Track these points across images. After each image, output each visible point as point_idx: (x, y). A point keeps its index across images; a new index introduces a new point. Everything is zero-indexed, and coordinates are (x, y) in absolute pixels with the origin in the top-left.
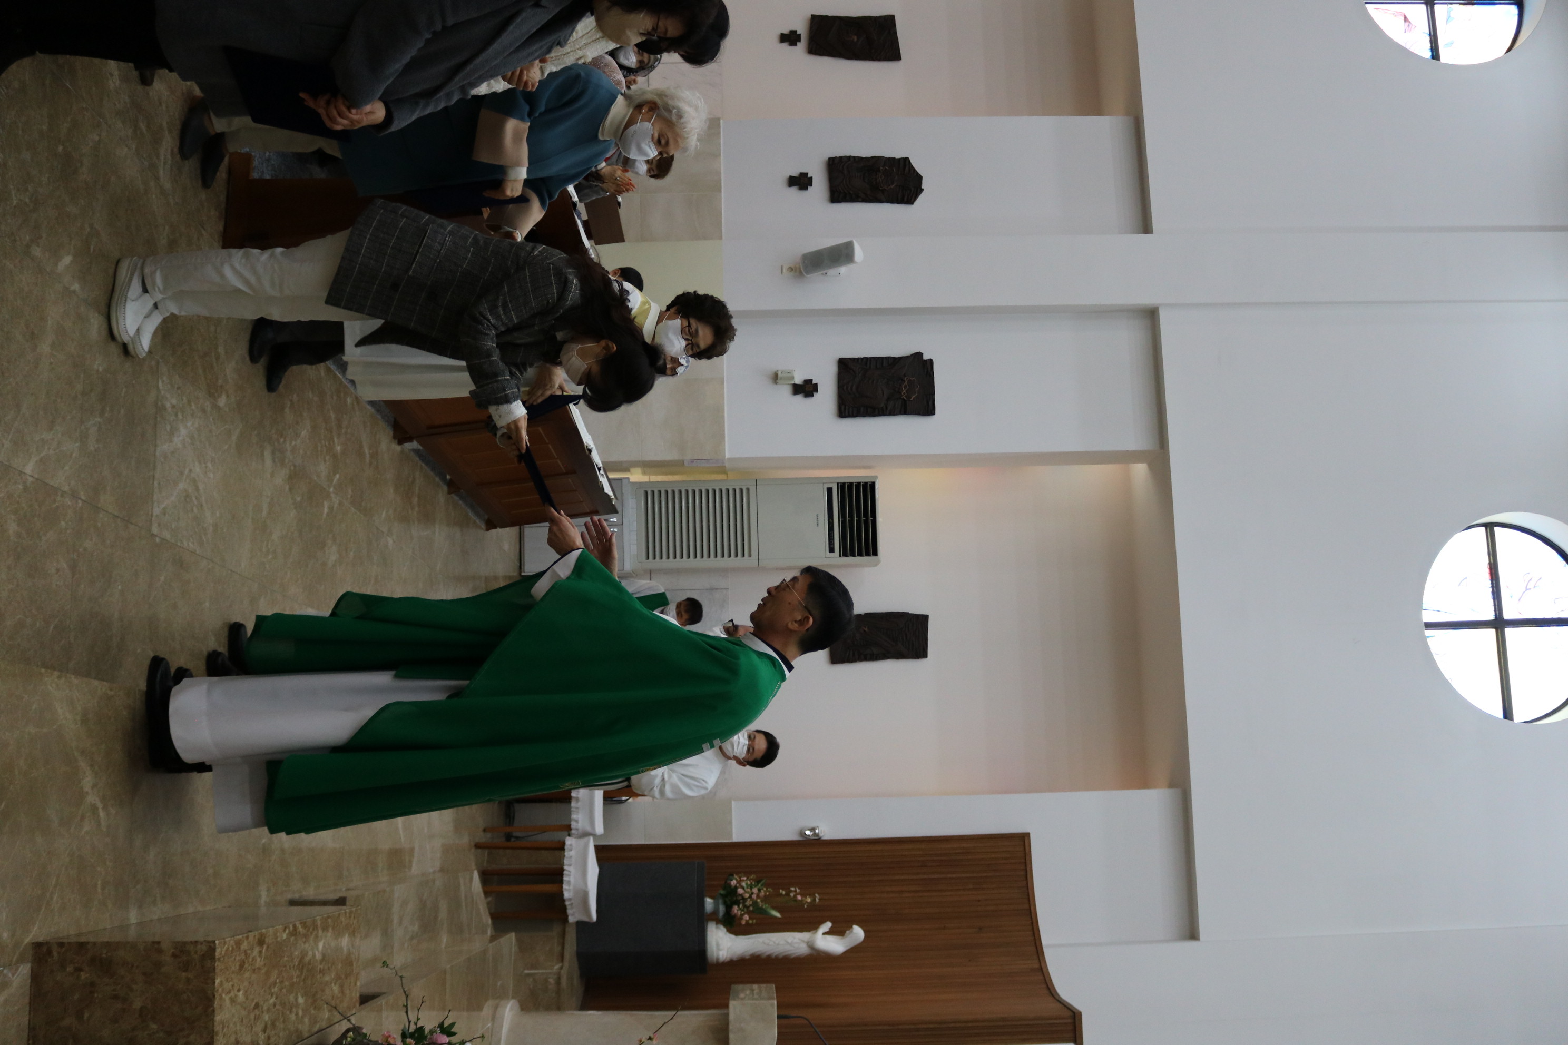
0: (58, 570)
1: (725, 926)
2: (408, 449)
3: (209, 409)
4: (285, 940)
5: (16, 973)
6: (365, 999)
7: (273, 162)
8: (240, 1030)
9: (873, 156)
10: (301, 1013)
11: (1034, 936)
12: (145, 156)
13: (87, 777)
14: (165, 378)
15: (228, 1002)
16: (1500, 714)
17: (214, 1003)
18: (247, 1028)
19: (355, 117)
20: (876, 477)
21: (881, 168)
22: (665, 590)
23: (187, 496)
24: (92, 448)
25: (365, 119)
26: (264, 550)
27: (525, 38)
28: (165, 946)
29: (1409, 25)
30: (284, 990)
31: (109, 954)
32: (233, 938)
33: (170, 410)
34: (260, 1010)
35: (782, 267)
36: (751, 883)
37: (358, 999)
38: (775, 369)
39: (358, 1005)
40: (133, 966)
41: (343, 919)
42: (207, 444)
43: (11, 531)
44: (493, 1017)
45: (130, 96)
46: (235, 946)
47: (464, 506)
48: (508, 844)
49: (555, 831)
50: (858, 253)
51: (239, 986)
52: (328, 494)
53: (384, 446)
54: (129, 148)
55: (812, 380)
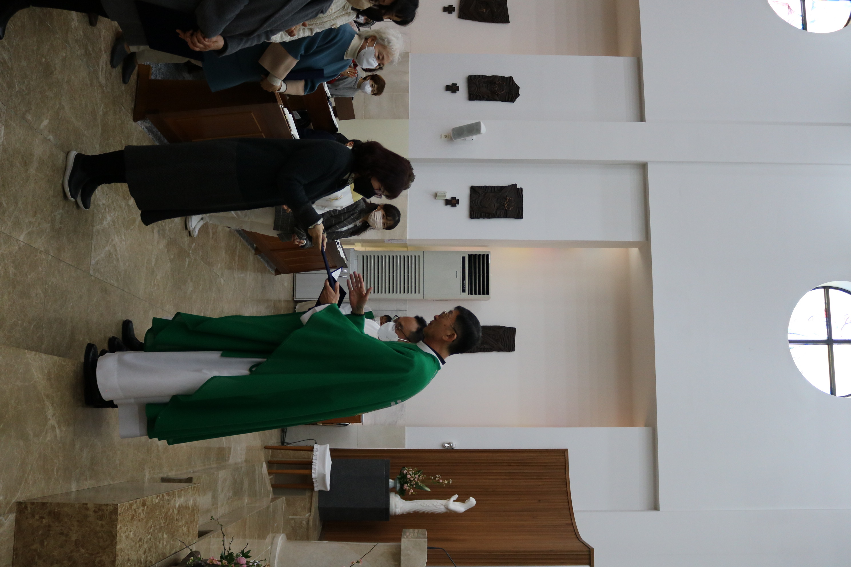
0: (37, 294)
1: (400, 495)
2: (234, 230)
3: (123, 206)
4: (156, 503)
5: (7, 519)
6: (201, 534)
7: (162, 71)
8: (131, 553)
9: (493, 75)
10: (165, 543)
11: (569, 506)
12: (91, 65)
13: (50, 410)
15: (124, 538)
16: (828, 392)
17: (116, 539)
18: (135, 552)
19: (207, 43)
20: (489, 252)
21: (497, 82)
23: (110, 254)
24: (58, 227)
25: (212, 45)
26: (152, 284)
28: (90, 506)
29: (790, 11)
30: (156, 531)
31: (59, 510)
32: (128, 502)
33: (102, 206)
34: (142, 542)
35: (441, 135)
36: (415, 472)
37: (197, 534)
38: (436, 191)
39: (197, 538)
40: (72, 517)
41: (190, 491)
42: (122, 226)
43: (11, 272)
44: (272, 543)
45: (83, 32)
46: (129, 507)
47: (263, 262)
48: (283, 447)
49: (309, 440)
50: (483, 129)
51: (131, 529)
52: (189, 254)
53: (220, 228)
54: (82, 61)
55: (456, 197)
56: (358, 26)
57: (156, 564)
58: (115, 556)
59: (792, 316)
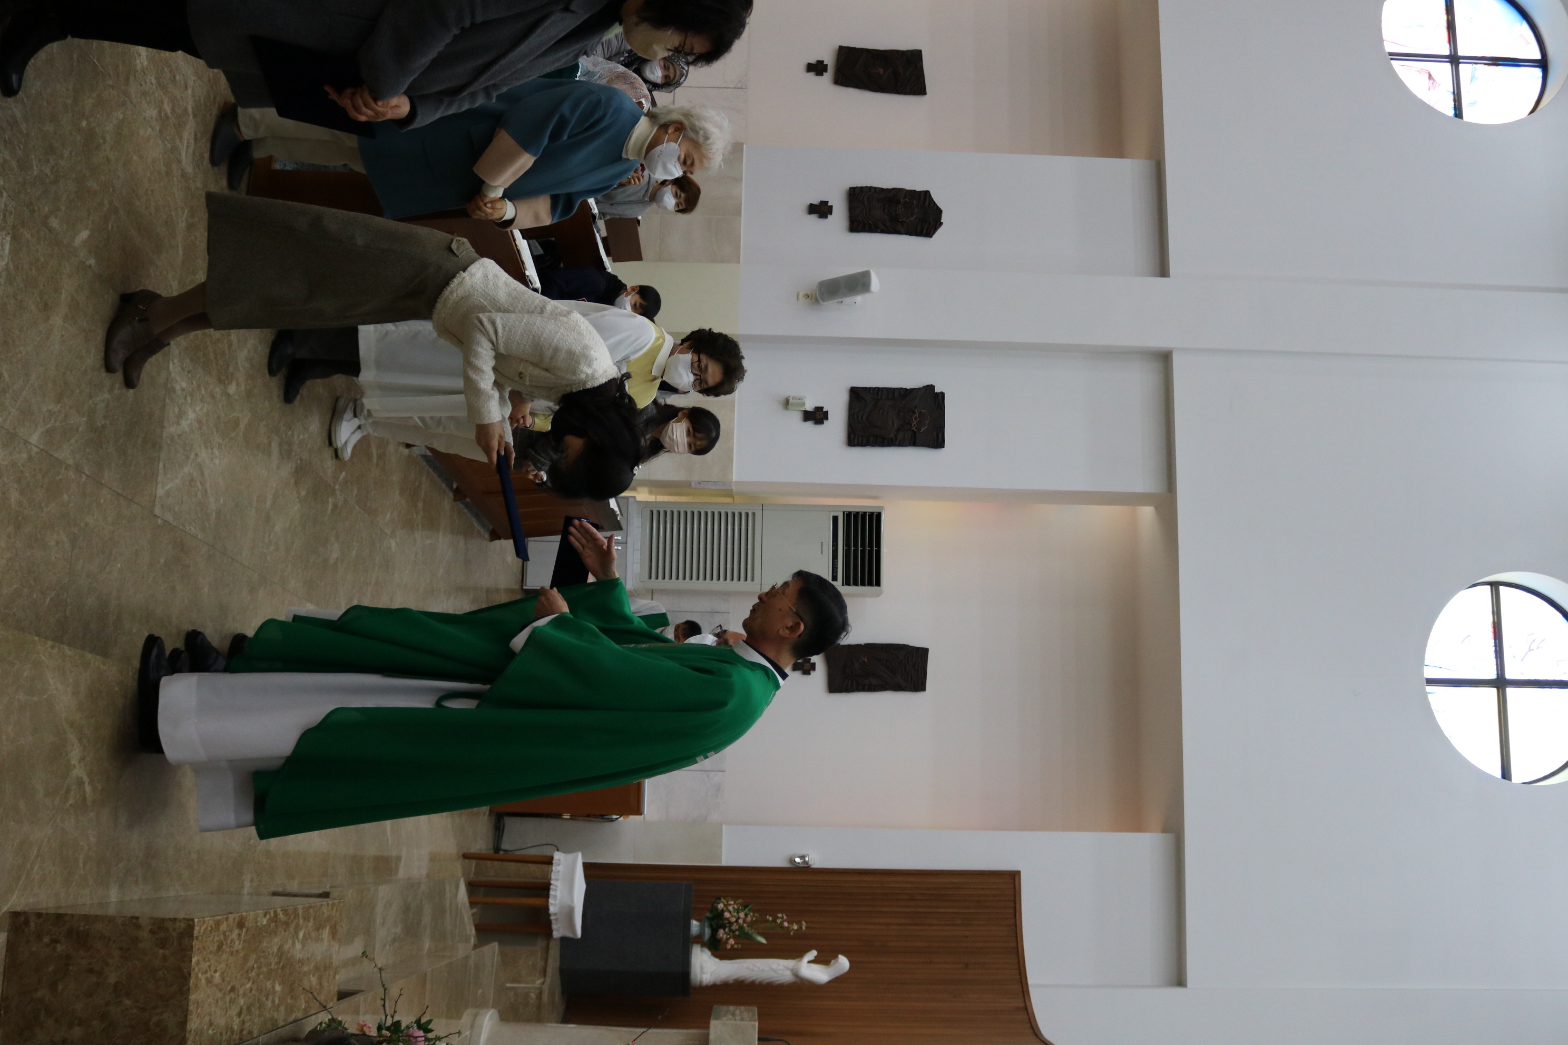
0: (58, 543)
1: (710, 949)
2: (416, 452)
3: (218, 396)
4: (264, 925)
6: (343, 995)
8: (215, 1012)
9: (894, 187)
10: (277, 1001)
11: (1021, 975)
12: (168, 138)
13: (75, 749)
14: (176, 361)
15: (203, 981)
16: (1498, 774)
17: (190, 982)
18: (222, 1011)
19: (380, 109)
20: (882, 508)
21: (902, 200)
22: (666, 611)
23: (192, 480)
24: (99, 424)
25: (390, 112)
26: (266, 540)
27: (553, 42)
28: (144, 921)
29: (1433, 83)
30: (262, 976)
31: (87, 927)
32: (212, 918)
33: (179, 393)
34: (236, 993)
35: (798, 294)
36: (738, 908)
37: (336, 994)
38: (786, 395)
39: (335, 999)
40: (109, 940)
41: (325, 911)
42: (215, 430)
43: (12, 500)
44: (472, 1027)
45: (156, 78)
46: (214, 927)
47: (469, 515)
48: (496, 856)
49: (545, 846)
50: (875, 283)
51: (216, 967)
52: (334, 490)
53: (391, 448)
54: (153, 129)
55: (823, 407)
56: (652, 88)
57: (261, 1037)
58: (185, 1014)
59: (1431, 634)
